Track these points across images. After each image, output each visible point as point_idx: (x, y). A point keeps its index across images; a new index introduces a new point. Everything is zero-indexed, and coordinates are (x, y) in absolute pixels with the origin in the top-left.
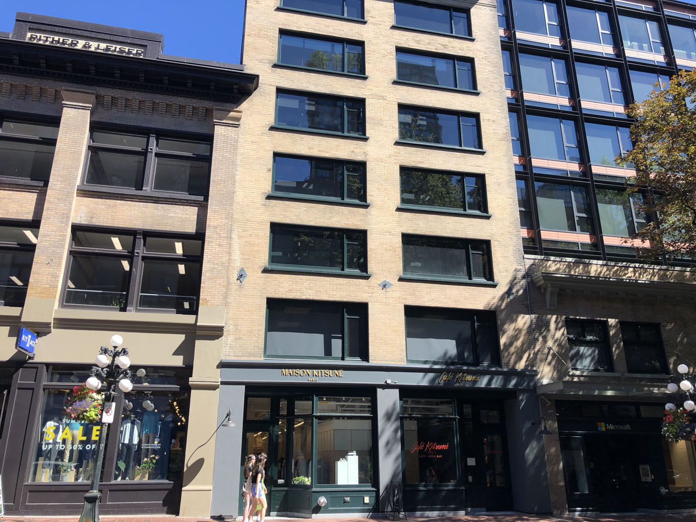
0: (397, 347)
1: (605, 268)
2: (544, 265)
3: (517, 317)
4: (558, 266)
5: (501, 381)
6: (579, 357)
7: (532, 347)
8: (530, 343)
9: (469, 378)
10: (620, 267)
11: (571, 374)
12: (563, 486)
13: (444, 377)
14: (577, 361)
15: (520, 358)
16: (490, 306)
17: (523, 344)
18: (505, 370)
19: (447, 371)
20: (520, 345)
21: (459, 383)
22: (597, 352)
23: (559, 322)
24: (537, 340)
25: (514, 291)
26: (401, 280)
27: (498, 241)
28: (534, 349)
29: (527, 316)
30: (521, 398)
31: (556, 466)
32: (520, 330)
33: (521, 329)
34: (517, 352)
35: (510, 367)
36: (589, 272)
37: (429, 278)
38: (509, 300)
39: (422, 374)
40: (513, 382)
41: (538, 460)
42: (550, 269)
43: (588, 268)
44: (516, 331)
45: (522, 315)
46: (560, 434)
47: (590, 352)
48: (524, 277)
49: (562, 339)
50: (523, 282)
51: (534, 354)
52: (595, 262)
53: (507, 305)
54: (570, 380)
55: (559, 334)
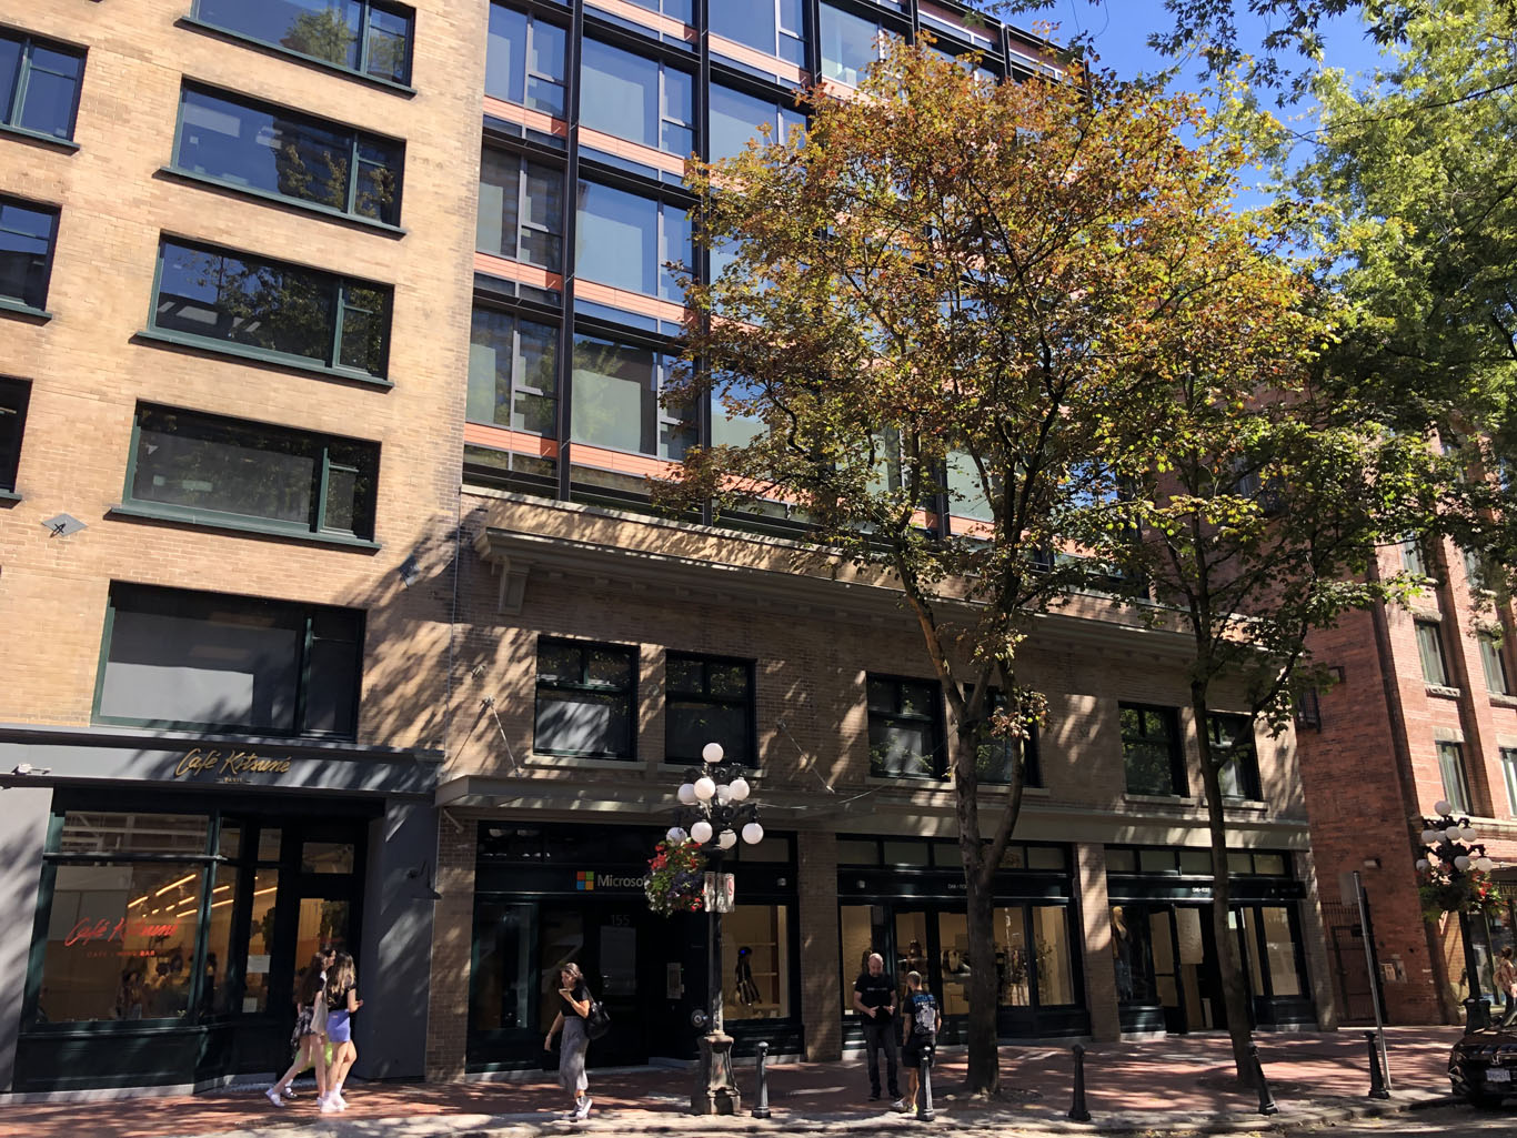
0: (70, 684)
1: (655, 533)
2: (508, 513)
3: (418, 627)
4: (544, 517)
5: (347, 774)
6: (561, 724)
7: (443, 699)
8: (442, 687)
9: (263, 764)
10: (690, 532)
11: (528, 762)
12: (462, 1015)
13: (194, 762)
14: (554, 735)
15: (406, 721)
16: (352, 596)
17: (421, 689)
18: (361, 747)
19: (203, 747)
20: (414, 690)
21: (233, 775)
22: (606, 715)
23: (522, 644)
24: (460, 681)
25: (420, 566)
26: (112, 516)
27: (401, 446)
28: (446, 702)
29: (444, 627)
30: (392, 814)
31: (455, 970)
32: (420, 659)
33: (423, 656)
34: (401, 707)
35: (378, 742)
36: (616, 539)
37: (194, 519)
38: (404, 586)
39: (130, 753)
40: (379, 778)
41: (411, 960)
42: (522, 524)
43: (614, 528)
44: (409, 659)
45: (432, 624)
46: (478, 898)
47: (590, 714)
48: (451, 537)
49: (521, 683)
50: (448, 549)
51: (445, 713)
52: (633, 516)
53: (396, 597)
54: (526, 775)
55: (515, 672)
